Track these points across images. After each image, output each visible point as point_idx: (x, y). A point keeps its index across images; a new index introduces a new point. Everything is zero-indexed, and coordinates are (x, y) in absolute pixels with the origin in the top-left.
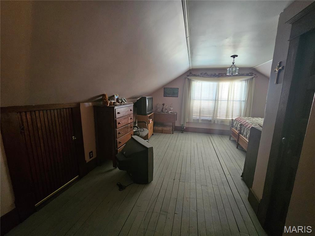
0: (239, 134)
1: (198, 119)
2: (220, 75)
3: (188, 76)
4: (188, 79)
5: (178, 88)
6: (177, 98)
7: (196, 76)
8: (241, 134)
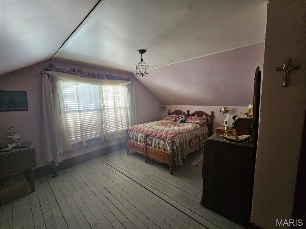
0: (146, 146)
1: (82, 142)
2: (100, 76)
3: (47, 70)
4: (49, 75)
5: (26, 92)
6: (25, 112)
7: (65, 73)
8: (149, 145)
